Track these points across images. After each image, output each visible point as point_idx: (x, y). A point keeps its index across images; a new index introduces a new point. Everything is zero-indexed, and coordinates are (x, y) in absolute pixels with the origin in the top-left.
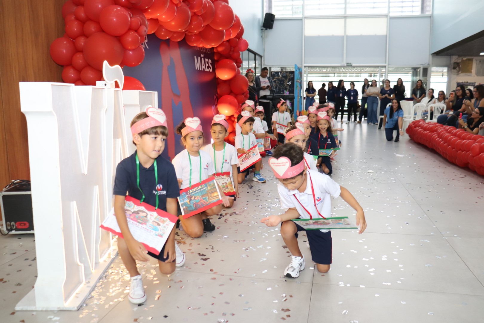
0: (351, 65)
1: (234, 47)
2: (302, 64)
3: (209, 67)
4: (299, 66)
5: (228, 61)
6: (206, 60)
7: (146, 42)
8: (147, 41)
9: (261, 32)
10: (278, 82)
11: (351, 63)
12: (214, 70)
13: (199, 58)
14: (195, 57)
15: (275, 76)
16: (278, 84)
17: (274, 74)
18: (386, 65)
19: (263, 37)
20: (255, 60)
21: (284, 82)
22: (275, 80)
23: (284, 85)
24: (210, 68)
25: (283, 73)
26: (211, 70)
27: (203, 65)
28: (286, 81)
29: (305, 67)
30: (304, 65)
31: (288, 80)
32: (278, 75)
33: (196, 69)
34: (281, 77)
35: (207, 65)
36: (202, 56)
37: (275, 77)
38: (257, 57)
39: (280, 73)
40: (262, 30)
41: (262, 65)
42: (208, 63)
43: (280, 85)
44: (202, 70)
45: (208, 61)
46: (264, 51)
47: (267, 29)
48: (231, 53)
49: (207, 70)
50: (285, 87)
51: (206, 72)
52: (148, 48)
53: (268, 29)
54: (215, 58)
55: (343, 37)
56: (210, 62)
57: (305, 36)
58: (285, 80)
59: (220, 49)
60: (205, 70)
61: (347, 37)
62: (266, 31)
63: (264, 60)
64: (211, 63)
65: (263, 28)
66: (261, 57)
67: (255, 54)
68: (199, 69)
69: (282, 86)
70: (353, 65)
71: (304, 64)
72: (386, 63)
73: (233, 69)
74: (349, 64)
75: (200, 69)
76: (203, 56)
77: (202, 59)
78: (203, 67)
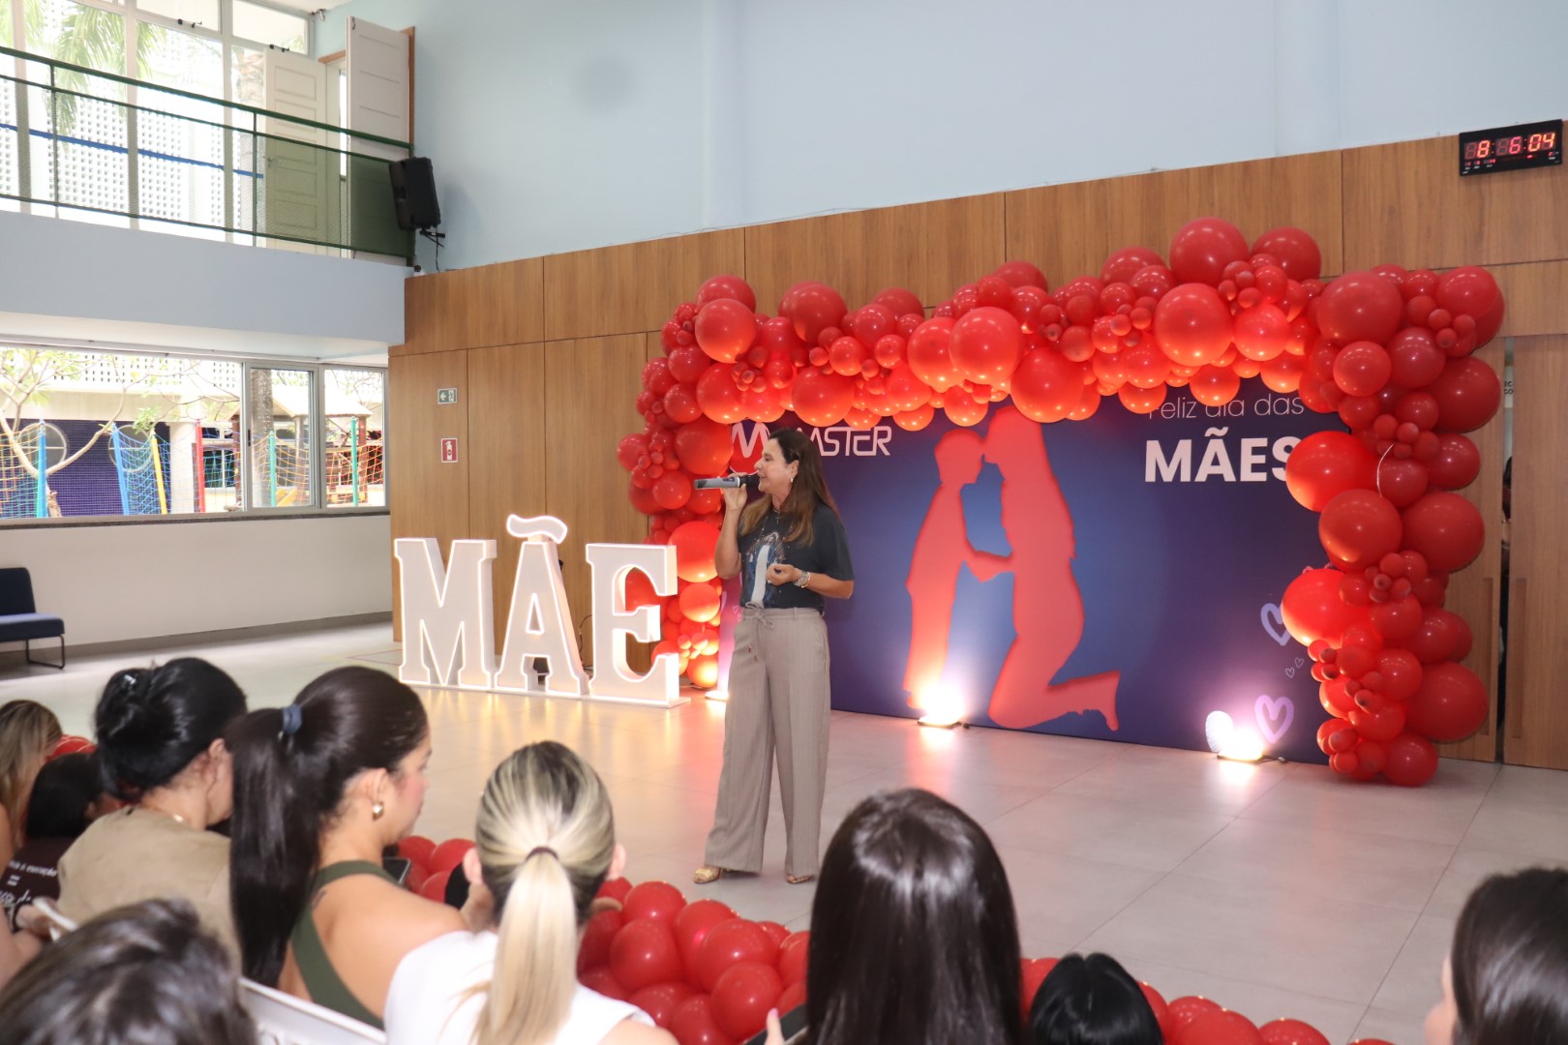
3: (1267, 465)
6: (1247, 444)
7: (884, 444)
8: (888, 439)
13: (1184, 448)
24: (1275, 470)
27: (1216, 462)
33: (1150, 477)
35: (1254, 459)
36: (1216, 432)
42: (1263, 450)
44: (1201, 477)
45: (1265, 445)
49: (1248, 476)
51: (1238, 484)
52: (887, 453)
60: (1230, 477)
68: (1167, 479)
75: (1186, 477)
76: (1225, 430)
77: (1212, 442)
78: (1215, 470)
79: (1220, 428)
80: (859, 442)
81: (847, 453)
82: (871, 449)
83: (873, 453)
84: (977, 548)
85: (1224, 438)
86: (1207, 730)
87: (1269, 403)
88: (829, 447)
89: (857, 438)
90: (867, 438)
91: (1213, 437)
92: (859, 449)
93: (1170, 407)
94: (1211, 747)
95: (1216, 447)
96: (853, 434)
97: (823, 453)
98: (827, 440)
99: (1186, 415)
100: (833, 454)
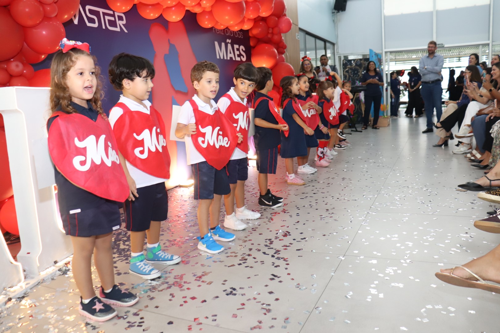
0: (443, 47)
1: (273, 28)
2: (382, 50)
3: (240, 55)
4: (378, 51)
5: (267, 47)
6: (236, 46)
7: (123, 25)
8: (124, 22)
9: (333, 16)
10: (351, 72)
11: (442, 44)
12: (249, 59)
13: (223, 44)
14: (216, 43)
15: (348, 65)
16: (352, 74)
17: (346, 63)
18: (490, 42)
19: (336, 21)
20: (325, 49)
21: (358, 72)
22: (347, 69)
23: (359, 75)
24: (242, 57)
25: (357, 61)
26: (244, 59)
27: (230, 53)
28: (360, 71)
29: (386, 52)
30: (384, 50)
31: (362, 68)
32: (351, 64)
33: (218, 57)
34: (355, 66)
35: (237, 53)
36: (229, 41)
37: (348, 67)
38: (328, 44)
39: (353, 62)
40: (333, 13)
41: (336, 54)
42: (238, 50)
43: (353, 76)
44: (229, 58)
45: (238, 47)
46: (337, 37)
47: (338, 12)
48: (270, 36)
49: (238, 59)
50: (359, 77)
51: (236, 61)
52: (126, 31)
53: (340, 12)
54: (252, 44)
55: (432, 13)
56: (242, 49)
57: (384, 16)
58: (359, 69)
59: (255, 32)
60: (234, 59)
61: (437, 12)
62: (338, 14)
63: (338, 48)
64: (244, 49)
65: (334, 11)
66: (333, 44)
67: (325, 41)
68: (222, 58)
69: (356, 76)
70: (446, 46)
71: (385, 48)
72: (489, 40)
73: (273, 56)
74: (441, 46)
80: (109, 20)
81: (104, 27)
82: (116, 27)
83: (118, 29)
84: (177, 89)
87: (237, 33)
88: (91, 21)
89: (107, 18)
90: (112, 19)
92: (110, 25)
96: (104, 14)
97: (89, 24)
98: (89, 15)
99: (221, 33)
100: (96, 25)
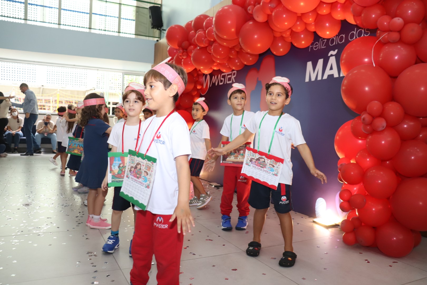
7: (234, 78)
8: (235, 76)
13: (321, 62)
14: (309, 64)
27: (331, 68)
33: (307, 80)
36: (332, 53)
44: (325, 77)
52: (234, 81)
60: (336, 75)
75: (319, 78)
76: (336, 51)
77: (331, 58)
78: (331, 72)
79: (334, 50)
81: (225, 83)
82: (231, 80)
83: (231, 82)
85: (335, 55)
86: (316, 207)
87: (355, 33)
88: (221, 81)
89: (228, 77)
90: (230, 76)
91: (332, 55)
92: (228, 81)
93: (317, 44)
94: (317, 216)
95: (332, 61)
96: (228, 75)
97: (220, 84)
98: (222, 79)
99: (322, 47)
100: (222, 84)
